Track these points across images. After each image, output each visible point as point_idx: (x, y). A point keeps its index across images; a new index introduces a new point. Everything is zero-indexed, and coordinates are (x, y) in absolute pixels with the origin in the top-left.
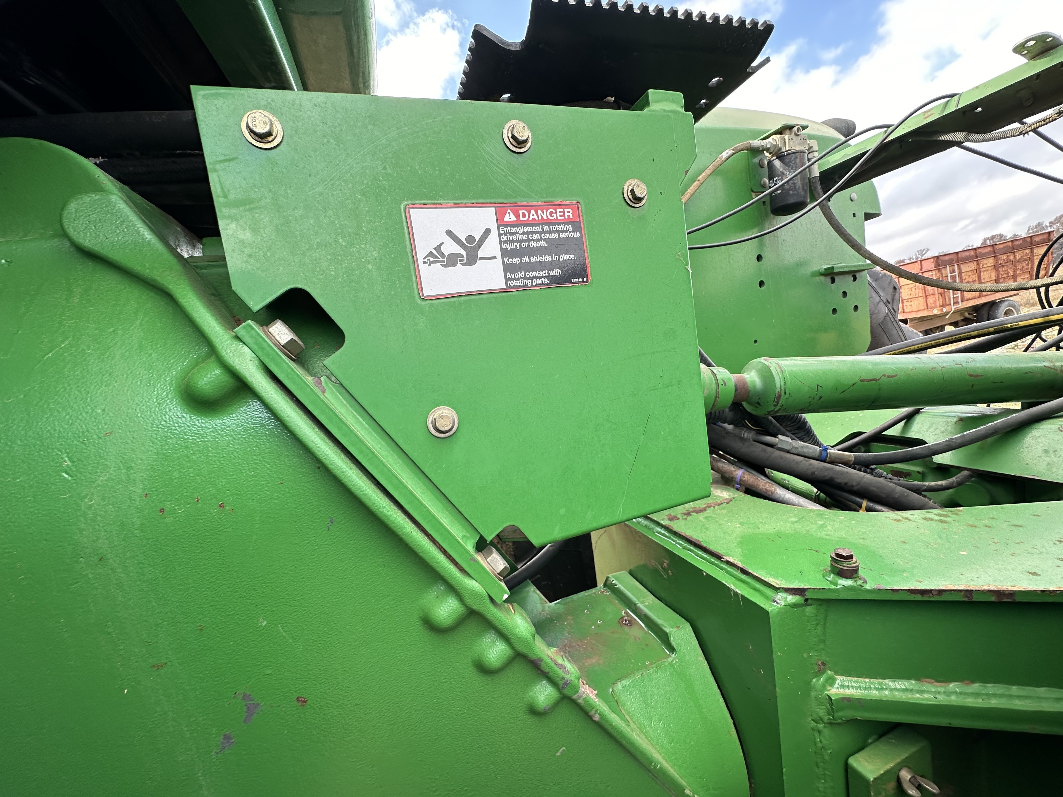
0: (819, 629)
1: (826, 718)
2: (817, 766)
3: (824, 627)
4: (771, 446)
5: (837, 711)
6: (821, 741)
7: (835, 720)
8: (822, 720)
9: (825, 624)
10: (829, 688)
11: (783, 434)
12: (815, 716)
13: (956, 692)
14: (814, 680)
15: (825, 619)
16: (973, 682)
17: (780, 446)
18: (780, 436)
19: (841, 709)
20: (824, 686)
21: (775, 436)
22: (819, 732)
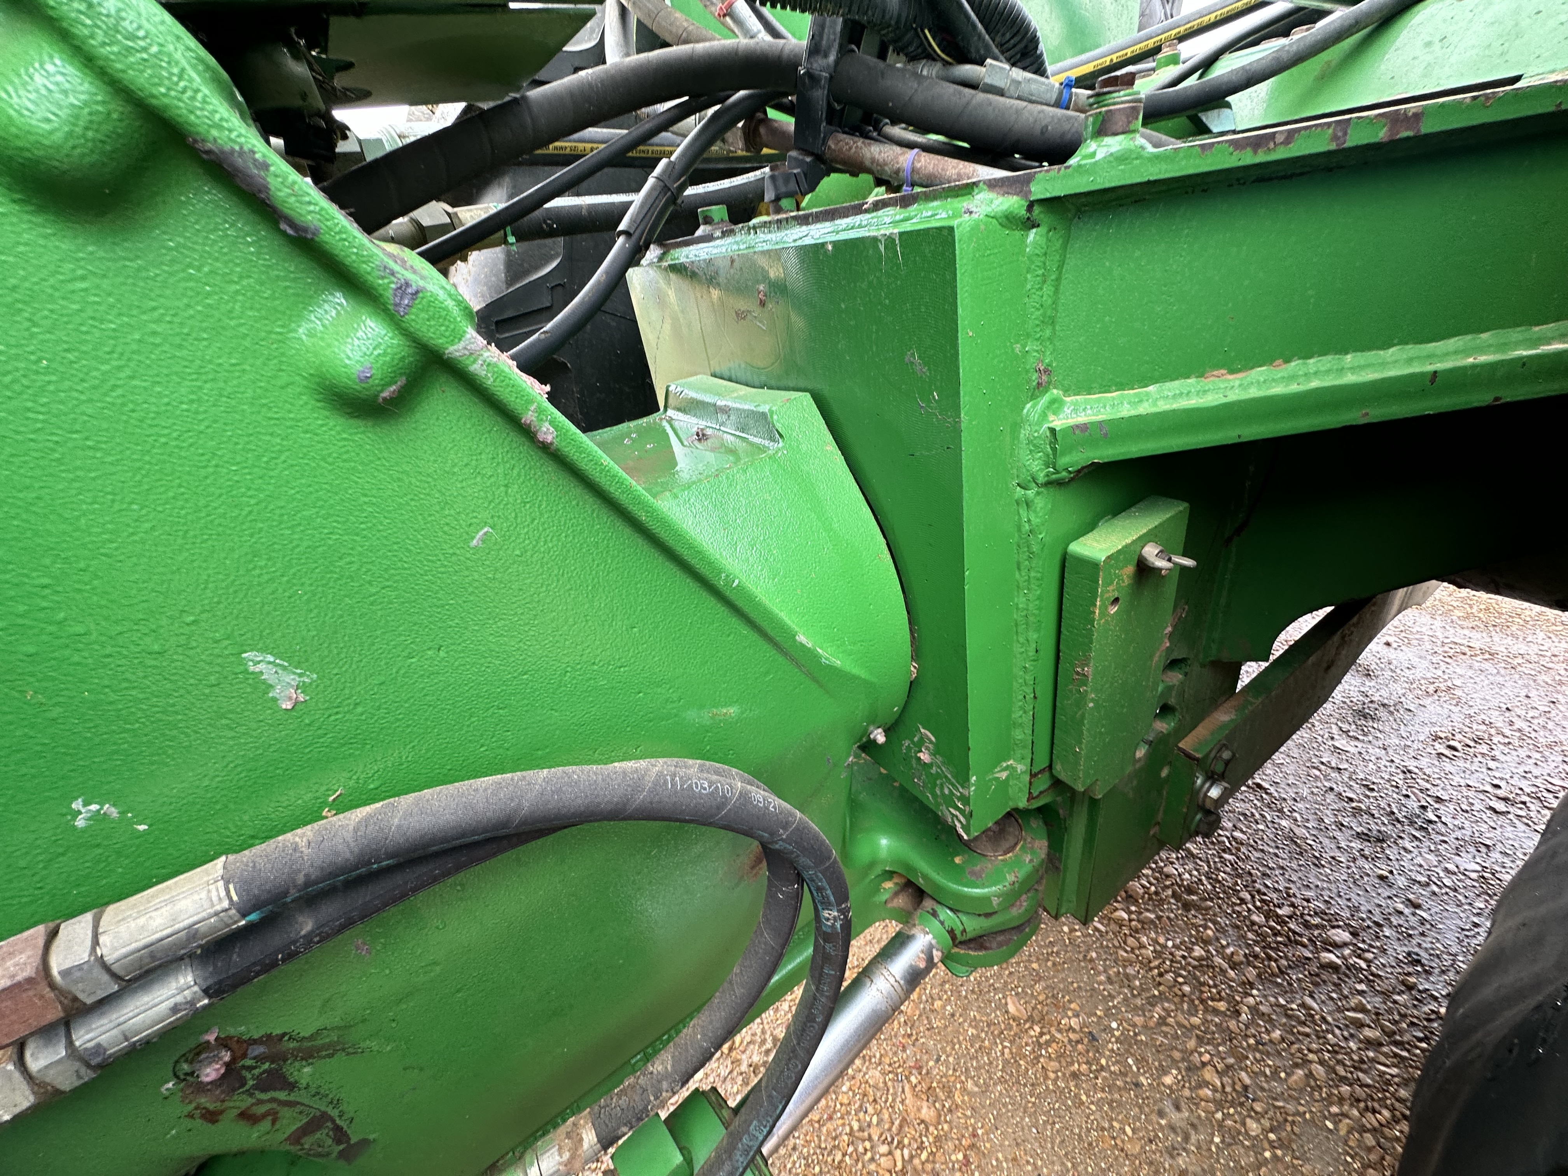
0: (1048, 289)
1: (1041, 478)
2: (1019, 569)
3: (1057, 291)
4: (972, 85)
5: (1063, 454)
6: (1029, 521)
7: (1057, 472)
8: (1034, 480)
9: (1058, 279)
10: (1051, 417)
11: (995, 58)
12: (1025, 476)
13: (1258, 382)
14: (1028, 406)
15: (1060, 267)
16: (1287, 361)
17: (988, 80)
18: (989, 61)
19: (1069, 449)
20: (1044, 416)
21: (981, 63)
22: (1028, 504)
